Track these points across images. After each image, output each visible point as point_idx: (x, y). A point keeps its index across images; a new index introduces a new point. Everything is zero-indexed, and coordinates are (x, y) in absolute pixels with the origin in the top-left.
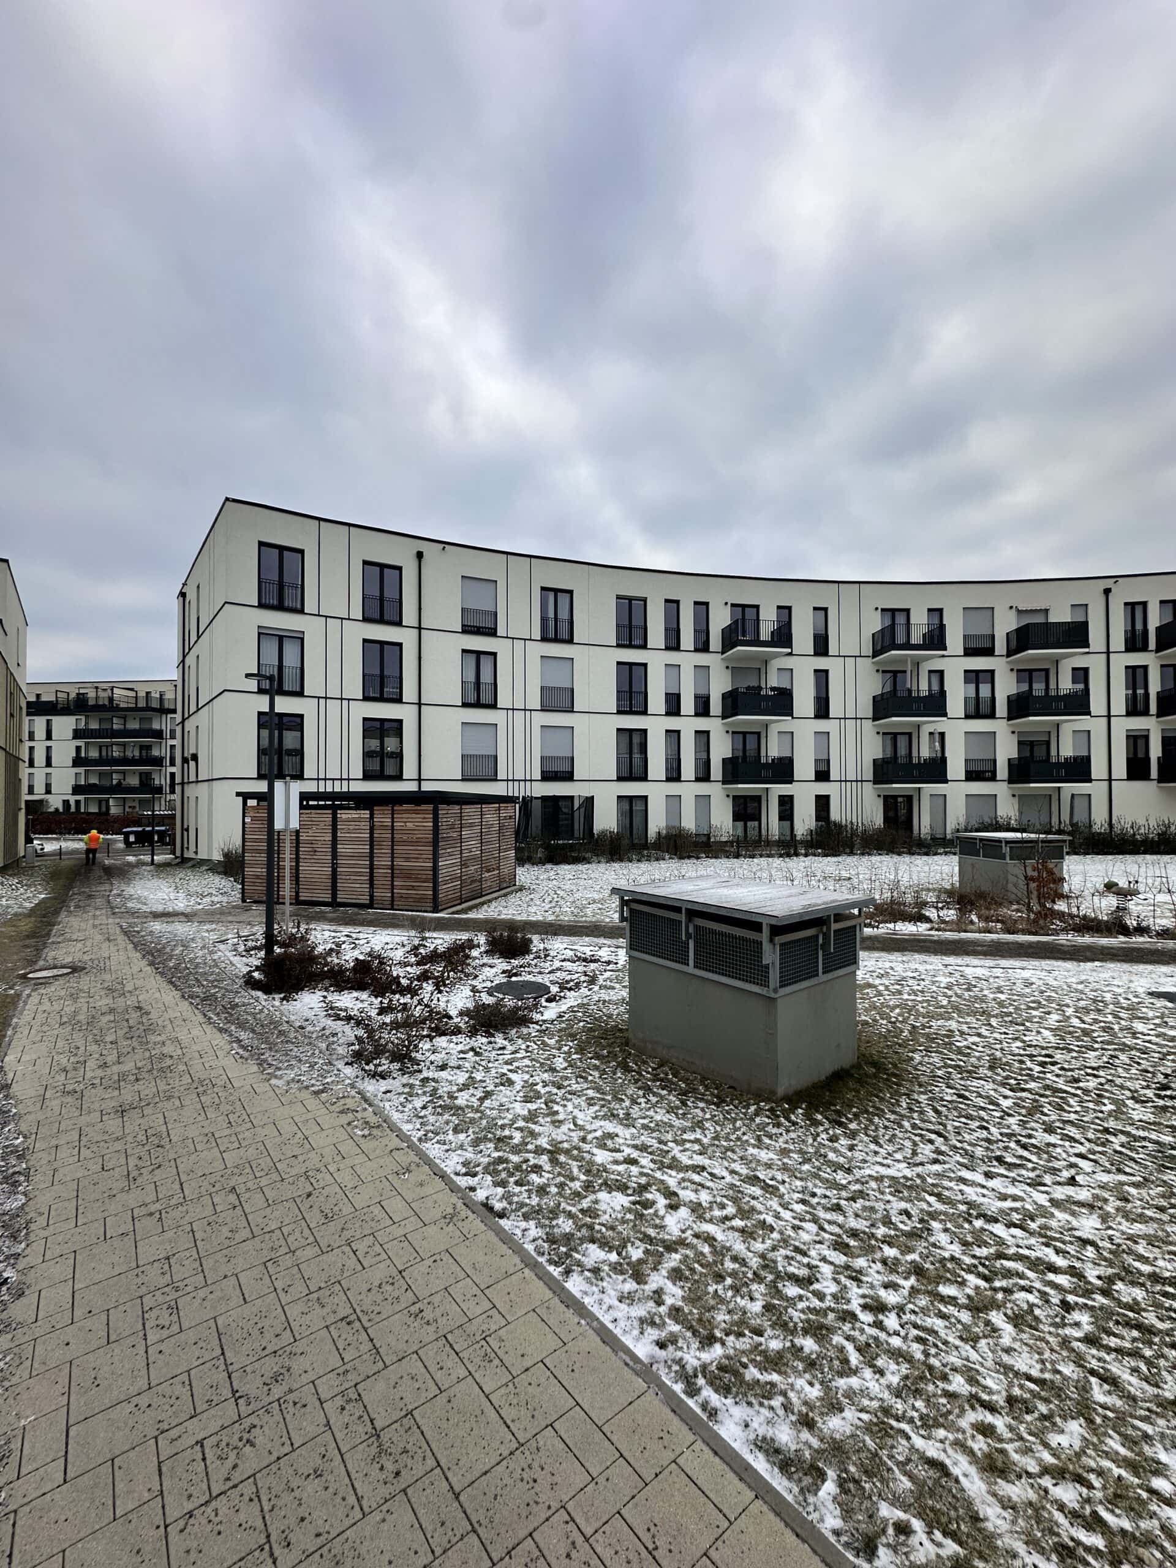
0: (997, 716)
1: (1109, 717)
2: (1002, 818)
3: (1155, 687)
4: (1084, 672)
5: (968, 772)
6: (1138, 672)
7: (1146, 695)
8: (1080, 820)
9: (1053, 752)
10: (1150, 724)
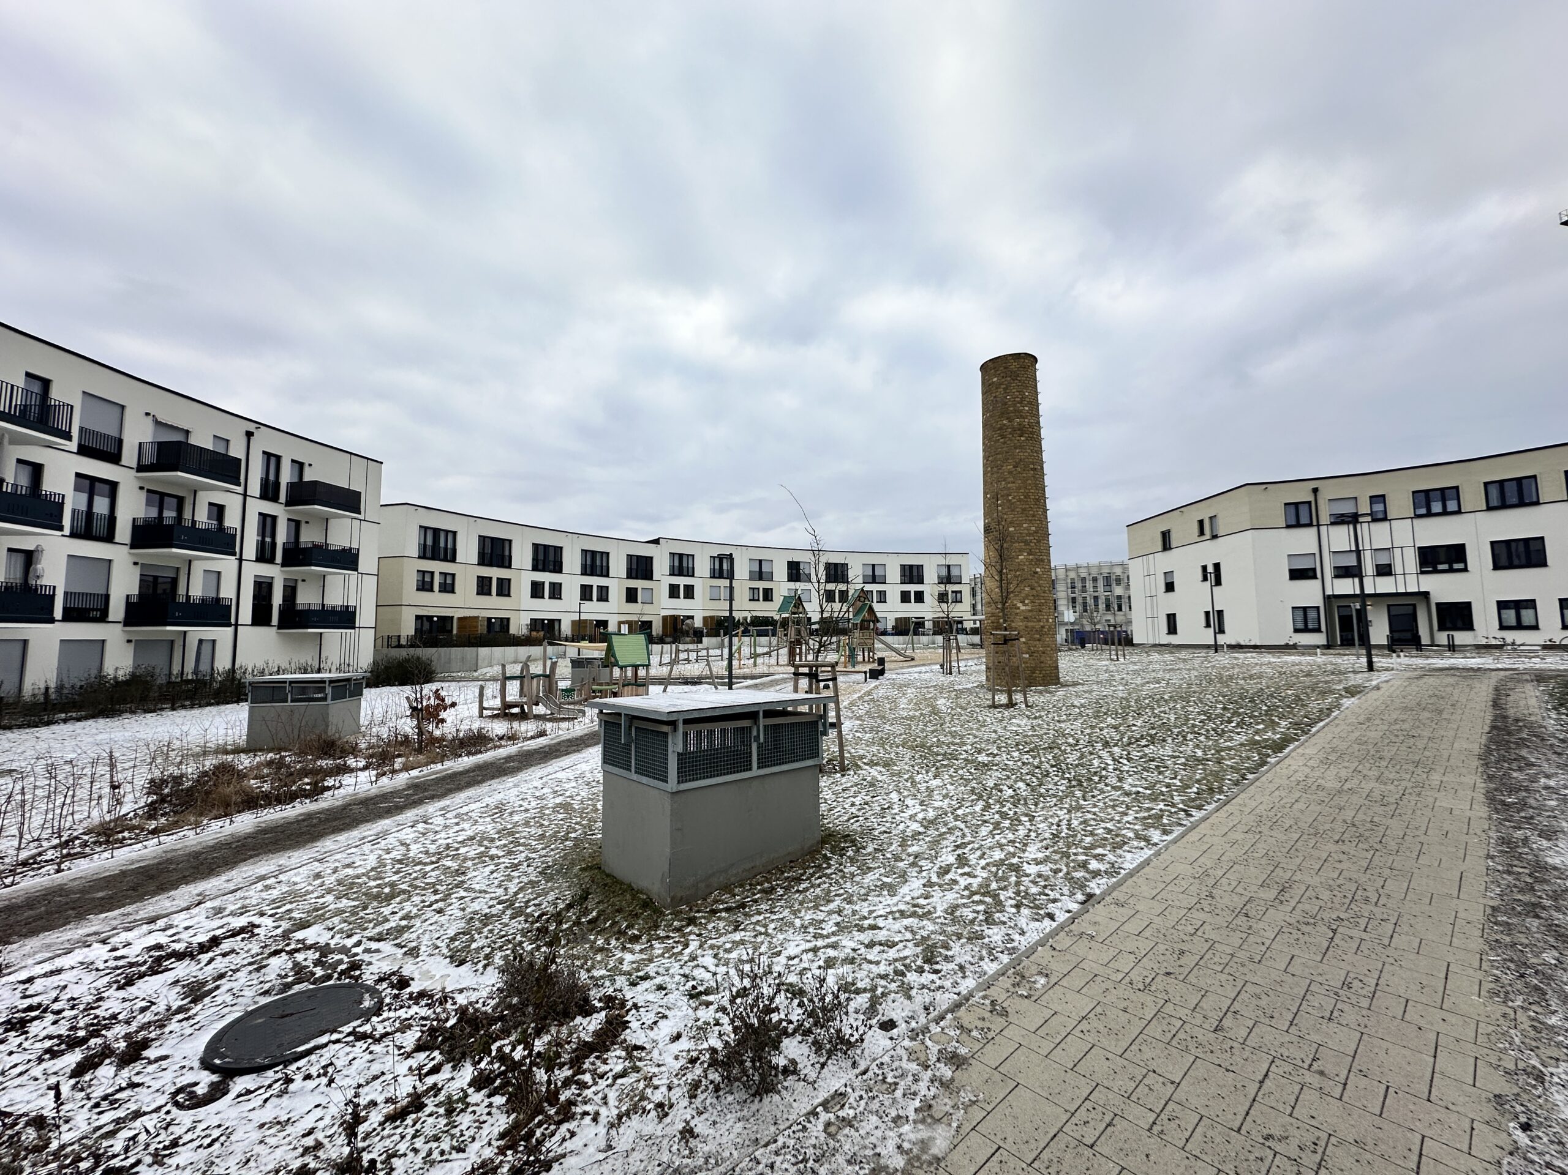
0: (117, 540)
1: (241, 560)
2: (109, 669)
3: (281, 537)
4: (218, 511)
5: (66, 610)
6: (267, 523)
7: (274, 544)
8: (204, 667)
9: (181, 591)
10: (274, 572)
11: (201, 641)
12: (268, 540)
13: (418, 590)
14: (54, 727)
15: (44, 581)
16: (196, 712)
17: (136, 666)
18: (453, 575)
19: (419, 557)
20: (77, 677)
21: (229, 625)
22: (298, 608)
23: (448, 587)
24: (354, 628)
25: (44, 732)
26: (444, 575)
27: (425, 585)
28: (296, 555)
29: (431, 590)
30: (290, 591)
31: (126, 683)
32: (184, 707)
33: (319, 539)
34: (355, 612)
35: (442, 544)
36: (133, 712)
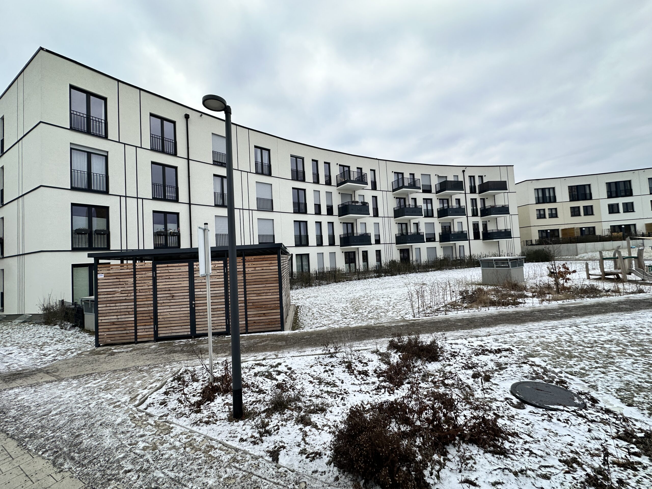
0: (434, 216)
1: (467, 217)
2: (438, 256)
3: (479, 206)
4: (458, 201)
5: (427, 239)
6: (474, 201)
7: (477, 209)
8: (462, 255)
9: (452, 230)
10: (479, 219)
11: (460, 246)
12: (475, 208)
13: (538, 218)
14: (430, 272)
15: (421, 231)
16: (462, 270)
17: (444, 255)
18: (556, 209)
19: (536, 203)
20: (432, 259)
21: (467, 240)
22: (489, 232)
23: (554, 214)
24: (511, 238)
25: (428, 274)
26: (551, 209)
27: (541, 215)
28: (485, 212)
29: (545, 217)
30: (485, 226)
31: (443, 260)
32: (459, 268)
33: (492, 204)
34: (510, 232)
35: (547, 195)
36: (446, 269)
